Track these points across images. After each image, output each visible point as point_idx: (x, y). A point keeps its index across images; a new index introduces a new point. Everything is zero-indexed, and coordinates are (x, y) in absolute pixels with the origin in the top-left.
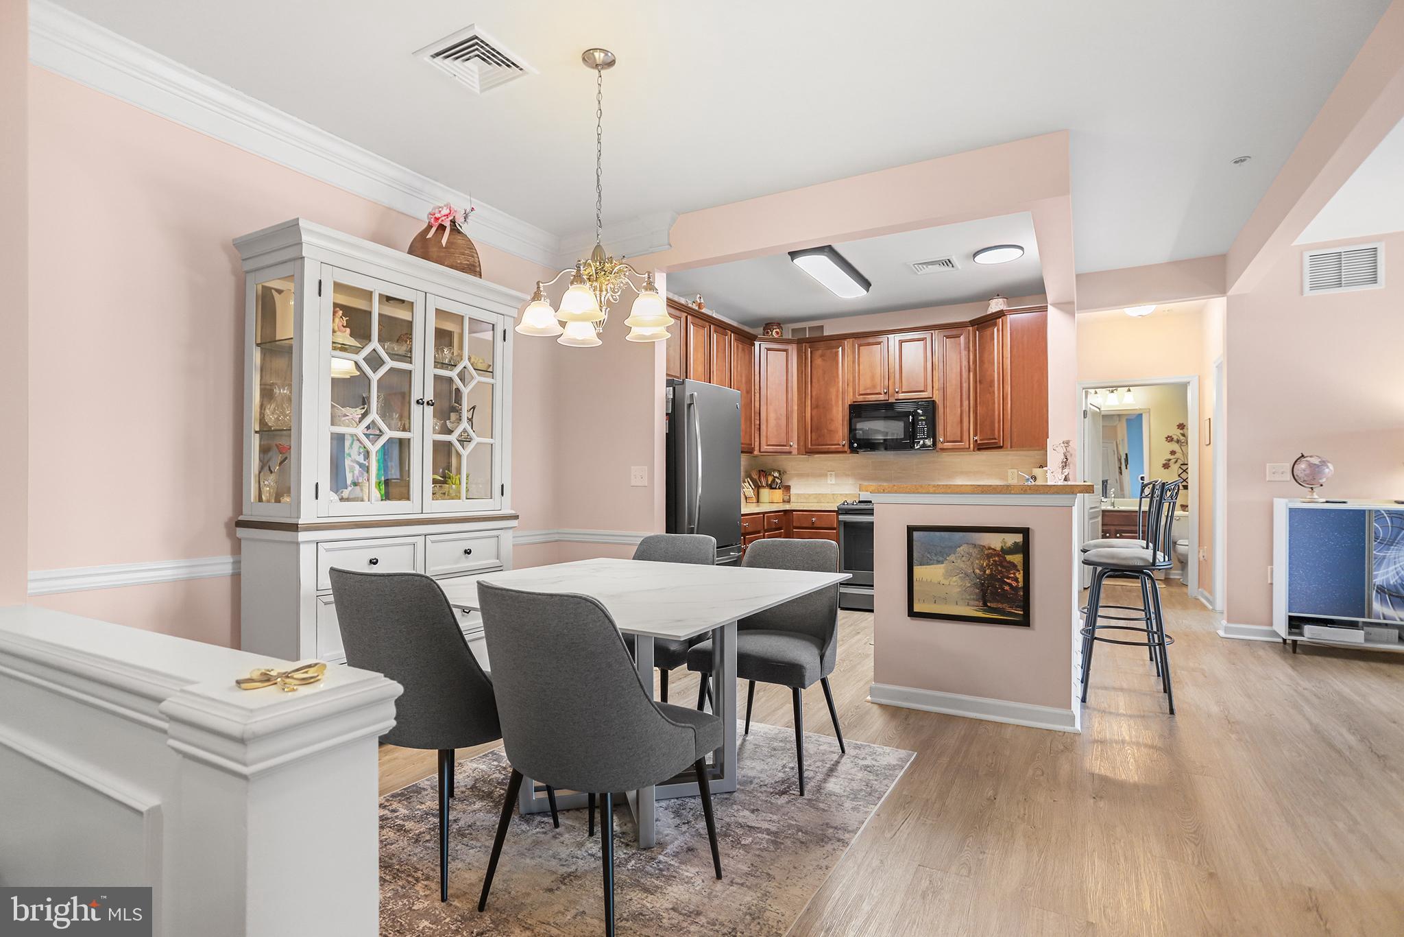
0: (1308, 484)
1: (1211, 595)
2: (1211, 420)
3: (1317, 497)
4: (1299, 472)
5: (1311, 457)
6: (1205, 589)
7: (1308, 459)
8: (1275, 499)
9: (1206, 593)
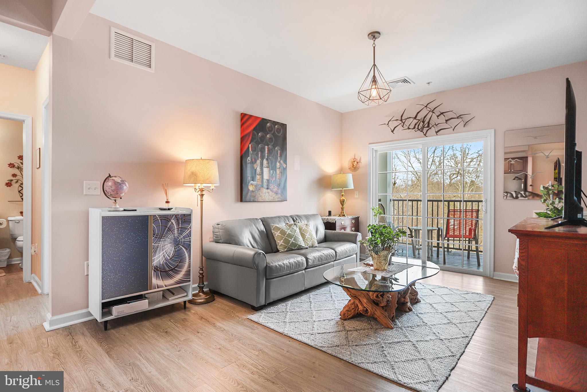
0: (113, 197)
1: (41, 280)
2: (40, 149)
3: (118, 207)
4: (108, 188)
5: (115, 177)
6: (36, 274)
7: (114, 178)
8: (89, 208)
9: (37, 279)
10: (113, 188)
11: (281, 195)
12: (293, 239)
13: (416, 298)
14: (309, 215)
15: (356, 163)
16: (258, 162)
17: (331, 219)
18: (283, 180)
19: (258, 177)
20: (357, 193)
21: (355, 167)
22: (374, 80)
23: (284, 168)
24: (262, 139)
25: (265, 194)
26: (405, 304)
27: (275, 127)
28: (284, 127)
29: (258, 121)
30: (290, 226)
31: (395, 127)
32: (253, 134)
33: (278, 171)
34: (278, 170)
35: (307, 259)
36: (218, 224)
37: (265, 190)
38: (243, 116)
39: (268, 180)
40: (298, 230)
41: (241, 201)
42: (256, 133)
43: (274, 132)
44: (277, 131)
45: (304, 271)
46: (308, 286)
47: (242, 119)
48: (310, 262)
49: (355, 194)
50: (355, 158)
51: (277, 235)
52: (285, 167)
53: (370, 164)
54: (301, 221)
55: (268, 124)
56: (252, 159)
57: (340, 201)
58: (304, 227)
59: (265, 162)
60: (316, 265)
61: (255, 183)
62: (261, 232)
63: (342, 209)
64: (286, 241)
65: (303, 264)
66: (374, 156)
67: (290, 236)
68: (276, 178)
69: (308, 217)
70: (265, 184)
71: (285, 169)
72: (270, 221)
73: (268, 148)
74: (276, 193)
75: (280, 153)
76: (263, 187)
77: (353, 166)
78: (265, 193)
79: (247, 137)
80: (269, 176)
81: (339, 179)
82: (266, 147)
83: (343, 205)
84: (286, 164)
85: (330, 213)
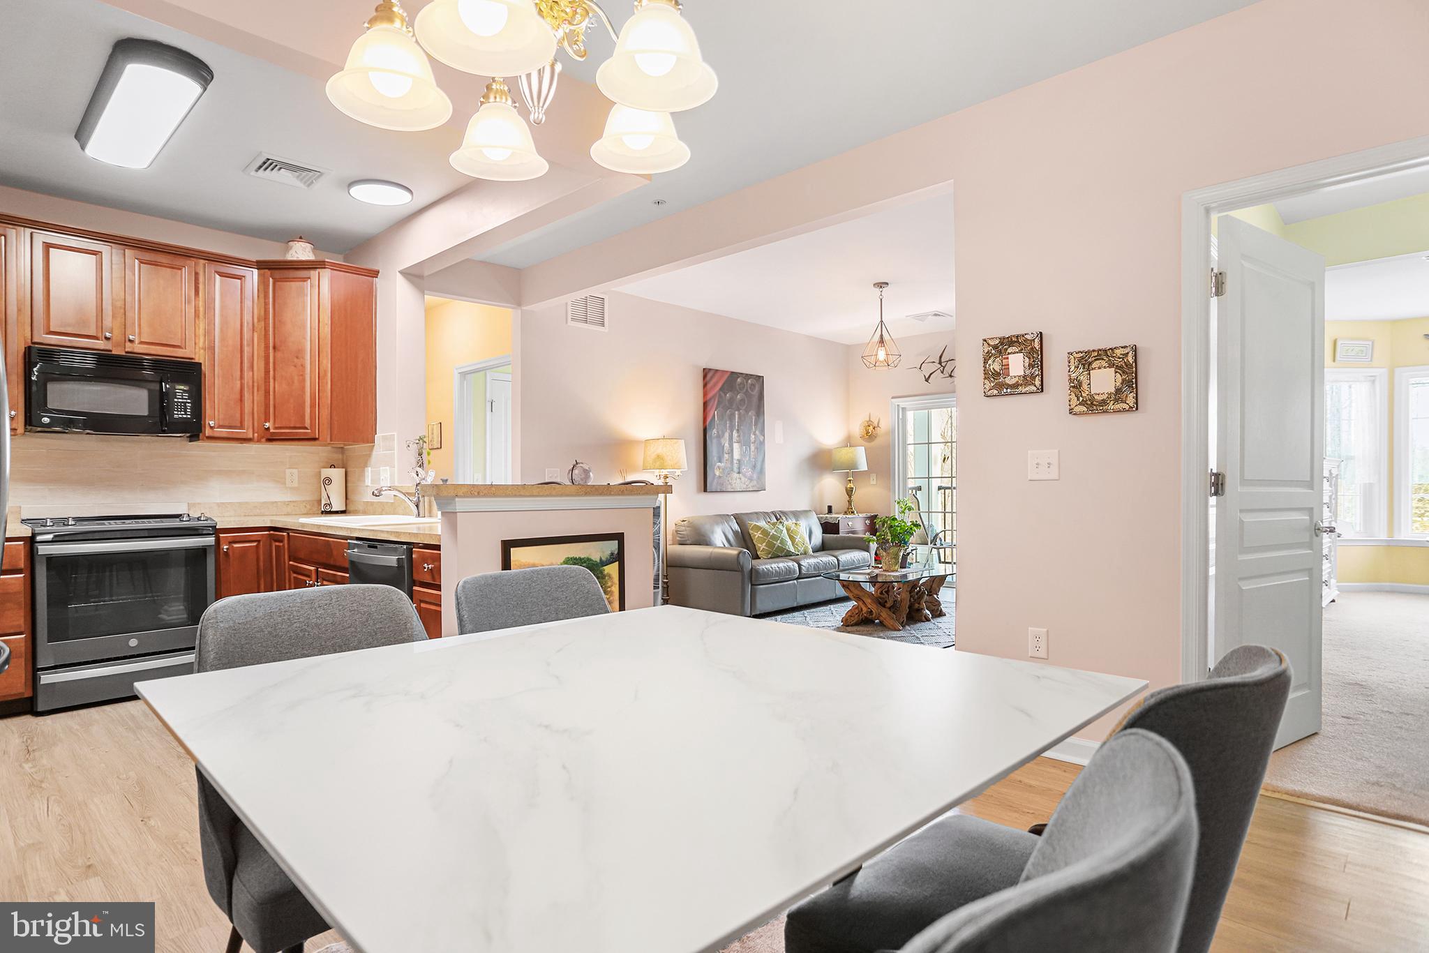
2: (442, 424)
5: (582, 463)
7: (580, 465)
10: (583, 476)
11: (758, 483)
12: (779, 541)
13: (938, 609)
14: (799, 511)
15: (871, 427)
16: (727, 435)
17: (831, 518)
18: (760, 459)
19: (726, 456)
20: (873, 476)
21: (870, 434)
22: (882, 341)
23: (760, 441)
24: (731, 401)
25: (737, 481)
26: (920, 610)
27: (747, 382)
28: (760, 379)
29: (726, 377)
30: (774, 524)
31: (931, 374)
32: (720, 395)
33: (753, 448)
34: (752, 445)
35: (800, 566)
36: (684, 521)
37: (735, 475)
38: (706, 372)
39: (739, 460)
40: (785, 531)
41: (705, 490)
42: (723, 395)
43: (747, 390)
44: (750, 388)
45: (795, 581)
46: (802, 602)
47: (705, 377)
48: (804, 570)
49: (872, 479)
50: (870, 420)
51: (757, 536)
52: (762, 440)
53: (895, 430)
54: (787, 519)
55: (739, 380)
56: (718, 432)
57: (846, 490)
58: (793, 527)
59: (735, 434)
60: (811, 575)
61: (721, 465)
62: (735, 533)
63: (850, 502)
64: (770, 545)
65: (794, 571)
66: (901, 417)
67: (775, 538)
68: (750, 457)
69: (797, 515)
70: (736, 466)
71: (762, 443)
72: (745, 518)
73: (739, 414)
74: (751, 479)
75: (756, 419)
76: (732, 470)
77: (868, 433)
78: (736, 479)
79: (713, 400)
80: (741, 454)
81: (844, 455)
82: (737, 412)
83: (850, 497)
84: (764, 436)
85: (830, 509)
